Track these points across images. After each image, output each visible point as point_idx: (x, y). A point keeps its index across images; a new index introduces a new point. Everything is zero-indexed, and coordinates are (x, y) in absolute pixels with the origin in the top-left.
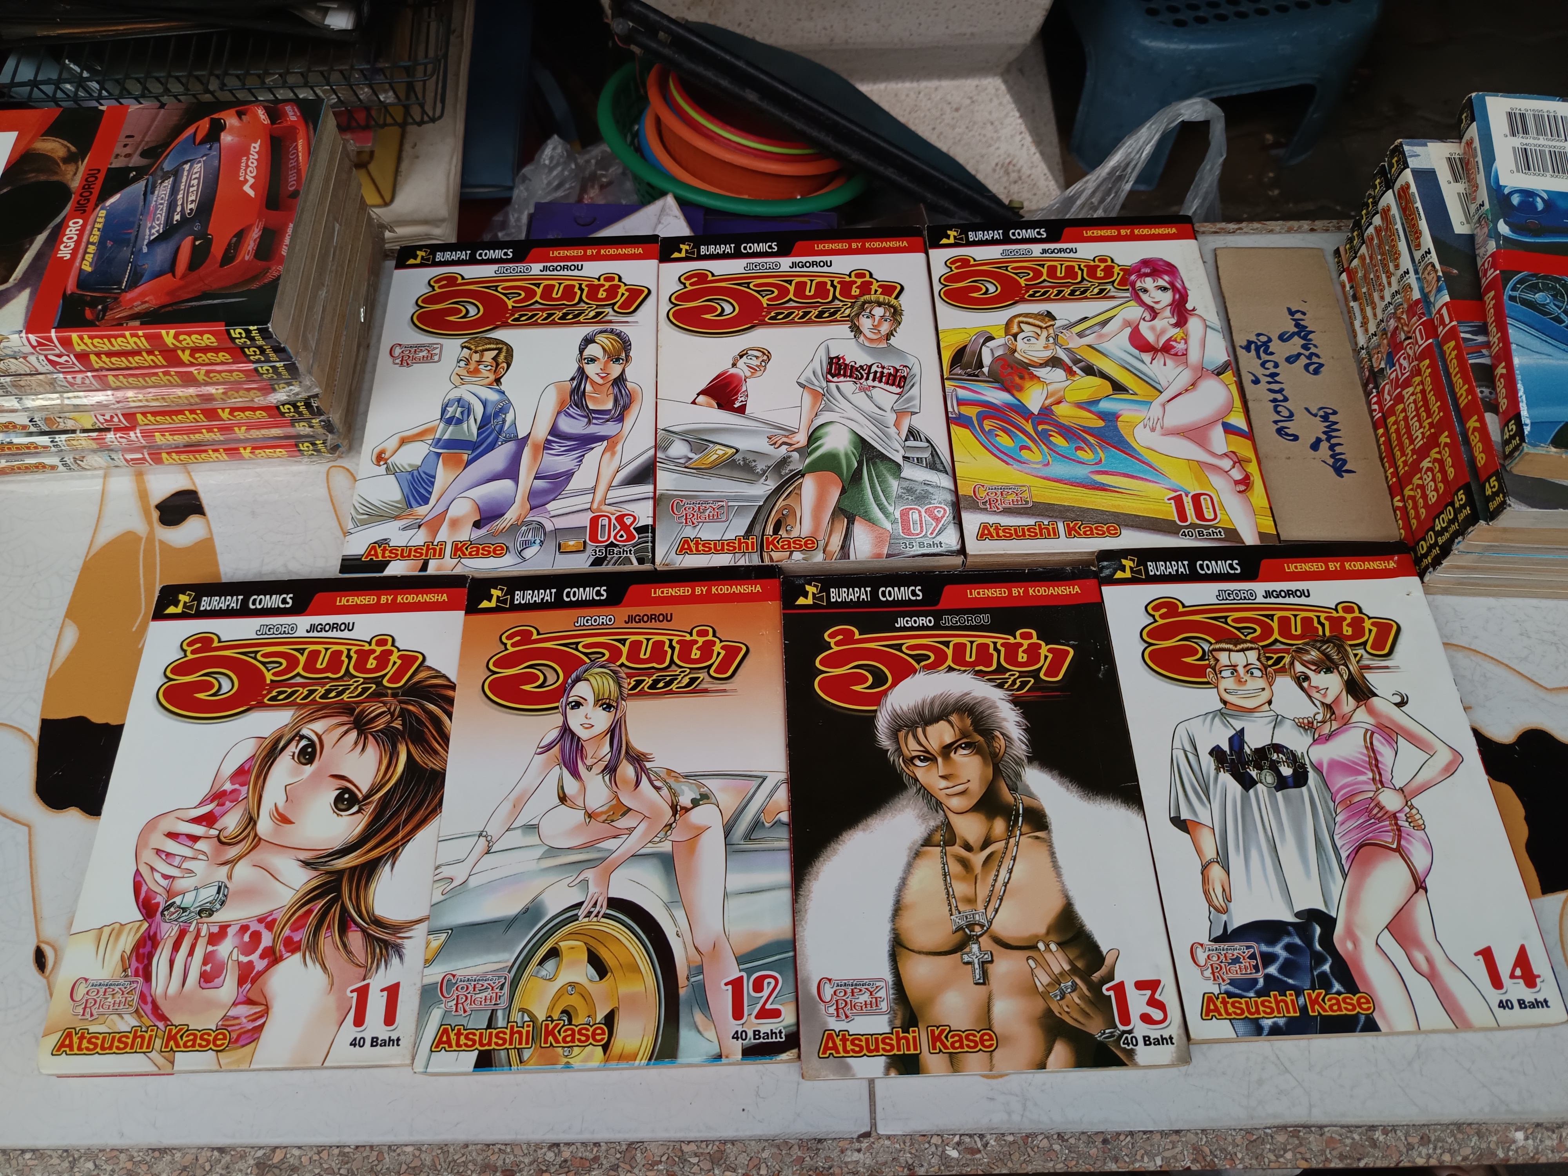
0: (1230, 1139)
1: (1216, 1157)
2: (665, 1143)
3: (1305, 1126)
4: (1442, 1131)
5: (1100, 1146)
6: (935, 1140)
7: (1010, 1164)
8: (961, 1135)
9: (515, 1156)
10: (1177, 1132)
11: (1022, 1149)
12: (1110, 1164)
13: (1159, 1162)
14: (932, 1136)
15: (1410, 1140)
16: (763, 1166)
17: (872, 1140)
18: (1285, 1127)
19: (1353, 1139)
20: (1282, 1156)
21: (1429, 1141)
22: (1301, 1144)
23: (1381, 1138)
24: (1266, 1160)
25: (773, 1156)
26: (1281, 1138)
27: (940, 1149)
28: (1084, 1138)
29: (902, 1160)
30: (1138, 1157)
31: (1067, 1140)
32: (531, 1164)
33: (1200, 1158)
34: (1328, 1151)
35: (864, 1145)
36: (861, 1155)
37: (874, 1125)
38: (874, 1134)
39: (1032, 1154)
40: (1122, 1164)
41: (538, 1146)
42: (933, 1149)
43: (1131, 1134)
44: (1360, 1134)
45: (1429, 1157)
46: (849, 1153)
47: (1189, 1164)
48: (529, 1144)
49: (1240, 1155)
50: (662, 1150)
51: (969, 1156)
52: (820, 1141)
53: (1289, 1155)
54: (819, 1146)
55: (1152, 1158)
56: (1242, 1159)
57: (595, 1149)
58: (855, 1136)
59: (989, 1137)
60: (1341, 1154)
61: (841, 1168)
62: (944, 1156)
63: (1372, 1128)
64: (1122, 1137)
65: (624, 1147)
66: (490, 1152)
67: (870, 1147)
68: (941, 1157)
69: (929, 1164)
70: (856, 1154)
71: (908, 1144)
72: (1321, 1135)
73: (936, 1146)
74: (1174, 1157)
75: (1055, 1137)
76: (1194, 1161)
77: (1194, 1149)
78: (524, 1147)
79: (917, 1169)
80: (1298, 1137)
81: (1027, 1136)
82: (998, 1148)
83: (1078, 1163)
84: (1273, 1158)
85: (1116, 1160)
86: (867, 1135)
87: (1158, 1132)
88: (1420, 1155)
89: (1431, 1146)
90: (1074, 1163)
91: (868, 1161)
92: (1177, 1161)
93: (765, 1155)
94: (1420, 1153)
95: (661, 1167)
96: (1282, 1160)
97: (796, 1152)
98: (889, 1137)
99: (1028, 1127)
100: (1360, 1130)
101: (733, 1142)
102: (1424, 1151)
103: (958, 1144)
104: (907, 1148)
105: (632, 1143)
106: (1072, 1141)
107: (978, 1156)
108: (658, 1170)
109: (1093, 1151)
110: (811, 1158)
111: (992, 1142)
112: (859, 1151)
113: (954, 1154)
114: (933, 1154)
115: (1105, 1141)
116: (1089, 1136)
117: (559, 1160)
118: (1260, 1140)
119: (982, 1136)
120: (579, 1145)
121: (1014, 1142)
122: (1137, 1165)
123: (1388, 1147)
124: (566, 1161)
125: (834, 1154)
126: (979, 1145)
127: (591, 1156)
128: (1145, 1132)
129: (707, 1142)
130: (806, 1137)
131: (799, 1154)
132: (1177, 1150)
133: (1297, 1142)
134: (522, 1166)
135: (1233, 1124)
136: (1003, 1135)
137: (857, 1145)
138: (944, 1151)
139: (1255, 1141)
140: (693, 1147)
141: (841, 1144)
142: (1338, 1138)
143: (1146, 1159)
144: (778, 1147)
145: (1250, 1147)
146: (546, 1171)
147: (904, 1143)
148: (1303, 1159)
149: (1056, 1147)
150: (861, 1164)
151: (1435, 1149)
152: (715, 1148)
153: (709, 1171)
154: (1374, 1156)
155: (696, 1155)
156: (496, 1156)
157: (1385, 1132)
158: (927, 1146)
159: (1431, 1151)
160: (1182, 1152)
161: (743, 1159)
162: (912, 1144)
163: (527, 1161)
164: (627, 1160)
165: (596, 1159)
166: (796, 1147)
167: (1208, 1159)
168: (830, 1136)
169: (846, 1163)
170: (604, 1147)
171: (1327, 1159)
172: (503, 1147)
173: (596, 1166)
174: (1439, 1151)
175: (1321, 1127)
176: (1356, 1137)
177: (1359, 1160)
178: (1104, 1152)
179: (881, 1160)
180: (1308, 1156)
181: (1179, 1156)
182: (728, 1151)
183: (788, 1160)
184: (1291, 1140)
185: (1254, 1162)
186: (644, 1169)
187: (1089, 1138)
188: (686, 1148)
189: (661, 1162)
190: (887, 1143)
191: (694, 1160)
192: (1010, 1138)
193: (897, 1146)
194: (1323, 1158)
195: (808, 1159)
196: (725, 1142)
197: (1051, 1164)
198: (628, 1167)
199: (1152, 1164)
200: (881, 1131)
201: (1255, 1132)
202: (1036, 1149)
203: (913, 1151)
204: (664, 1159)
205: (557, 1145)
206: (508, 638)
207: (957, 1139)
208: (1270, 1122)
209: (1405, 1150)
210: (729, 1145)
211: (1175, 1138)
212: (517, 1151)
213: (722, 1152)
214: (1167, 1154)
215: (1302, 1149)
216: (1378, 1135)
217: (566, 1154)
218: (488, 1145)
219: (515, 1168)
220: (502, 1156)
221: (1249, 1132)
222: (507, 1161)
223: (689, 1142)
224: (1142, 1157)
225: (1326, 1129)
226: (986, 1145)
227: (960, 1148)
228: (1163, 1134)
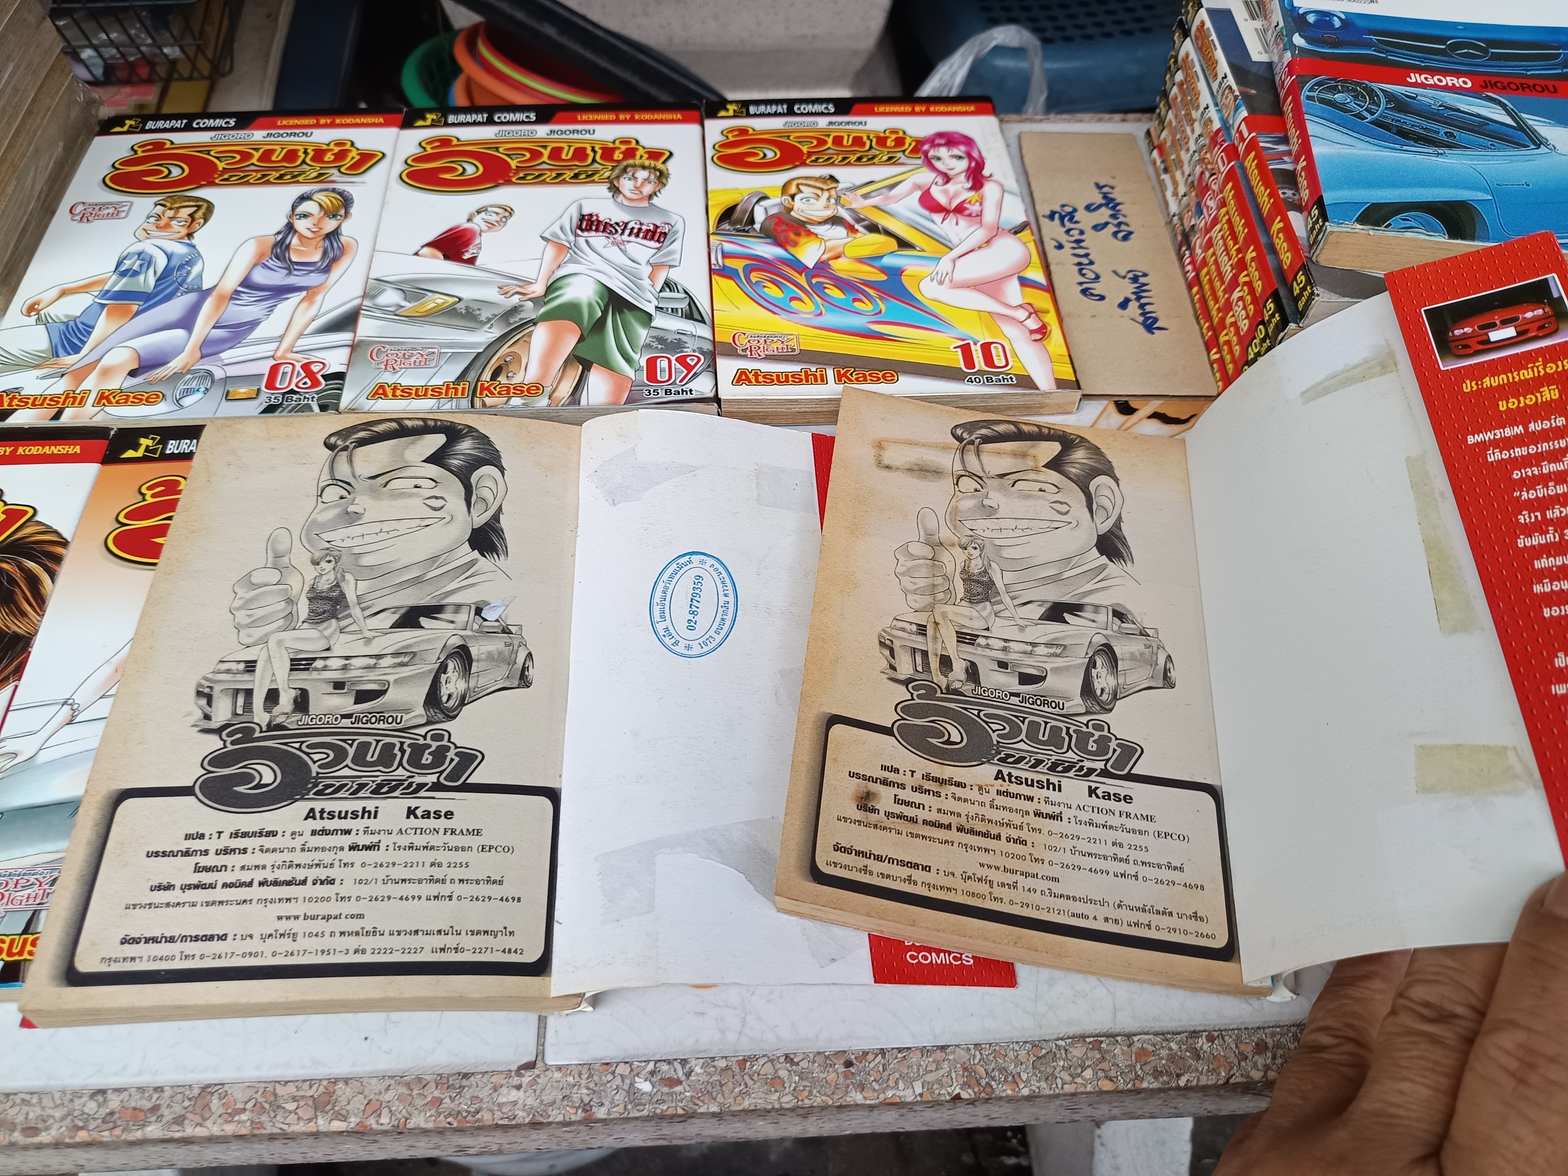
0: (1011, 1054)
1: (993, 1079)
2: (251, 1086)
3: (1108, 1036)
4: (1282, 1035)
5: (842, 1069)
6: (622, 1069)
7: (720, 1099)
8: (656, 1062)
9: (43, 1108)
10: (943, 1048)
11: (738, 1077)
12: (853, 1094)
13: (919, 1090)
14: (618, 1064)
15: (1242, 1047)
16: (385, 1111)
17: (537, 1072)
18: (1083, 1037)
19: (1170, 1049)
20: (1079, 1075)
21: (1267, 1048)
22: (1103, 1058)
23: (1205, 1047)
24: (1059, 1081)
25: (400, 1098)
26: (1077, 1052)
27: (628, 1081)
28: (819, 1059)
29: (576, 1098)
30: (891, 1083)
31: (797, 1064)
32: (63, 1118)
33: (973, 1082)
34: (1138, 1066)
35: (527, 1078)
36: (521, 1093)
37: (541, 1052)
38: (539, 1064)
39: (750, 1083)
40: (870, 1094)
41: (76, 1094)
42: (618, 1081)
43: (883, 1052)
44: (1177, 1043)
45: (1267, 1068)
46: (504, 1090)
47: (957, 1091)
48: (64, 1092)
49: (1024, 1076)
50: (249, 1093)
51: (666, 1090)
52: (466, 1076)
53: (1088, 1074)
54: (465, 1082)
55: (910, 1084)
56: (1028, 1081)
57: (156, 1096)
58: (514, 1067)
59: (693, 1062)
60: (1156, 1070)
61: (492, 1111)
62: (632, 1091)
63: (1195, 1034)
64: (870, 1057)
65: (196, 1092)
66: (10, 1103)
67: (534, 1082)
68: (628, 1092)
69: (612, 1102)
70: (514, 1092)
71: (585, 1076)
72: (1130, 1046)
73: (623, 1077)
74: (939, 1082)
75: (782, 1059)
76: (965, 1085)
77: (965, 1069)
78: (57, 1096)
79: (594, 1109)
80: (1100, 1050)
81: (745, 1061)
82: (705, 1078)
83: (810, 1092)
84: (1068, 1078)
85: (862, 1087)
86: (531, 1066)
87: (917, 1048)
88: (1255, 1066)
89: (1269, 1054)
90: (806, 1093)
91: (530, 1101)
92: (942, 1086)
93: (388, 1097)
94: (1255, 1064)
95: (243, 1117)
96: (1079, 1080)
97: (432, 1092)
98: (559, 1068)
99: (746, 1048)
100: (1179, 1037)
101: (346, 1081)
102: (1260, 1061)
103: (652, 1073)
104: (583, 1082)
105: (209, 1086)
106: (804, 1064)
107: (678, 1089)
108: (239, 1122)
109: (832, 1076)
110: (452, 1099)
111: (698, 1070)
112: (518, 1087)
113: (645, 1086)
114: (618, 1088)
115: (849, 1064)
116: (827, 1057)
117: (103, 1112)
118: (1051, 1056)
119: (684, 1062)
120: (133, 1091)
121: (727, 1068)
122: (890, 1094)
123: (1215, 1057)
124: (112, 1113)
125: (484, 1094)
126: (680, 1073)
127: (148, 1105)
128: (900, 1050)
129: (311, 1082)
130: (446, 1071)
131: (437, 1094)
132: (942, 1072)
133: (1098, 1056)
134: (51, 1121)
135: (1015, 1035)
136: (713, 1059)
137: (516, 1081)
138: (632, 1085)
139: (1044, 1056)
140: (291, 1089)
141: (494, 1079)
142: (1151, 1048)
143: (901, 1085)
144: (408, 1085)
145: (1038, 1065)
146: (82, 1128)
147: (580, 1075)
148: (1106, 1077)
149: (783, 1073)
150: (519, 1106)
151: (1274, 1057)
152: (322, 1089)
153: (310, 1120)
154: (1197, 1070)
155: (294, 1099)
156: (17, 1109)
157: (1211, 1039)
158: (610, 1077)
159: (1269, 1061)
160: (949, 1074)
161: (358, 1103)
162: (590, 1076)
163: (58, 1114)
164: (198, 1110)
165: (155, 1108)
166: (432, 1085)
167: (983, 1082)
168: (480, 1069)
169: (499, 1105)
170: (168, 1093)
171: (1137, 1077)
172: (27, 1097)
173: (154, 1119)
174: (1279, 1061)
175: (1129, 1036)
176: (1174, 1046)
177: (1179, 1076)
178: (846, 1077)
179: (547, 1099)
180: (1113, 1073)
181: (944, 1080)
182: (339, 1093)
183: (419, 1102)
184: (1090, 1054)
185: (1043, 1084)
186: (220, 1121)
187: (826, 1059)
188: (280, 1090)
189: (244, 1110)
190: (557, 1075)
191: (291, 1106)
192: (722, 1064)
193: (570, 1079)
194: (1132, 1076)
195: (447, 1100)
196: (336, 1081)
197: (775, 1096)
198: (198, 1119)
199: (910, 1091)
200: (551, 1060)
201: (1044, 1045)
202: (755, 1077)
203: (592, 1085)
204: (249, 1106)
205: (103, 1092)
206: (149, 488)
207: (651, 1066)
208: (1063, 1031)
209: (1236, 1061)
210: (341, 1085)
211: (939, 1055)
212: (47, 1102)
213: (329, 1093)
214: (930, 1078)
215: (1105, 1065)
216: (1202, 1043)
217: (114, 1103)
218: (7, 1095)
219: (40, 1126)
220: (25, 1109)
221: (1035, 1045)
222: (31, 1116)
223: (287, 1082)
224: (896, 1083)
225: (1136, 1039)
226: (688, 1075)
227: (654, 1079)
228: (924, 1051)
